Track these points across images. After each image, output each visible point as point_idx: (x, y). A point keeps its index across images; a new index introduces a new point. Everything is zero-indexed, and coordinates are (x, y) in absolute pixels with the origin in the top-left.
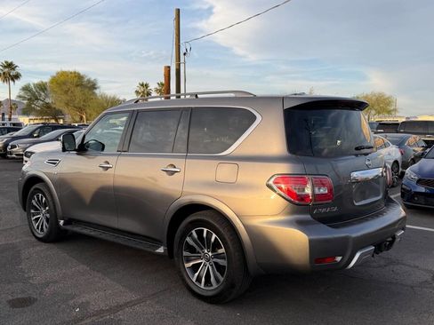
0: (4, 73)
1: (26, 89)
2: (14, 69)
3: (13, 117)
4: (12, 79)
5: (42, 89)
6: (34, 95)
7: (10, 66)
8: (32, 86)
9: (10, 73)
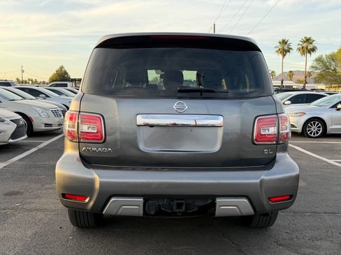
0: (303, 48)
1: (319, 60)
2: (311, 43)
3: (307, 85)
4: (309, 52)
5: (333, 60)
6: (325, 65)
7: (308, 40)
8: (324, 57)
9: (308, 47)
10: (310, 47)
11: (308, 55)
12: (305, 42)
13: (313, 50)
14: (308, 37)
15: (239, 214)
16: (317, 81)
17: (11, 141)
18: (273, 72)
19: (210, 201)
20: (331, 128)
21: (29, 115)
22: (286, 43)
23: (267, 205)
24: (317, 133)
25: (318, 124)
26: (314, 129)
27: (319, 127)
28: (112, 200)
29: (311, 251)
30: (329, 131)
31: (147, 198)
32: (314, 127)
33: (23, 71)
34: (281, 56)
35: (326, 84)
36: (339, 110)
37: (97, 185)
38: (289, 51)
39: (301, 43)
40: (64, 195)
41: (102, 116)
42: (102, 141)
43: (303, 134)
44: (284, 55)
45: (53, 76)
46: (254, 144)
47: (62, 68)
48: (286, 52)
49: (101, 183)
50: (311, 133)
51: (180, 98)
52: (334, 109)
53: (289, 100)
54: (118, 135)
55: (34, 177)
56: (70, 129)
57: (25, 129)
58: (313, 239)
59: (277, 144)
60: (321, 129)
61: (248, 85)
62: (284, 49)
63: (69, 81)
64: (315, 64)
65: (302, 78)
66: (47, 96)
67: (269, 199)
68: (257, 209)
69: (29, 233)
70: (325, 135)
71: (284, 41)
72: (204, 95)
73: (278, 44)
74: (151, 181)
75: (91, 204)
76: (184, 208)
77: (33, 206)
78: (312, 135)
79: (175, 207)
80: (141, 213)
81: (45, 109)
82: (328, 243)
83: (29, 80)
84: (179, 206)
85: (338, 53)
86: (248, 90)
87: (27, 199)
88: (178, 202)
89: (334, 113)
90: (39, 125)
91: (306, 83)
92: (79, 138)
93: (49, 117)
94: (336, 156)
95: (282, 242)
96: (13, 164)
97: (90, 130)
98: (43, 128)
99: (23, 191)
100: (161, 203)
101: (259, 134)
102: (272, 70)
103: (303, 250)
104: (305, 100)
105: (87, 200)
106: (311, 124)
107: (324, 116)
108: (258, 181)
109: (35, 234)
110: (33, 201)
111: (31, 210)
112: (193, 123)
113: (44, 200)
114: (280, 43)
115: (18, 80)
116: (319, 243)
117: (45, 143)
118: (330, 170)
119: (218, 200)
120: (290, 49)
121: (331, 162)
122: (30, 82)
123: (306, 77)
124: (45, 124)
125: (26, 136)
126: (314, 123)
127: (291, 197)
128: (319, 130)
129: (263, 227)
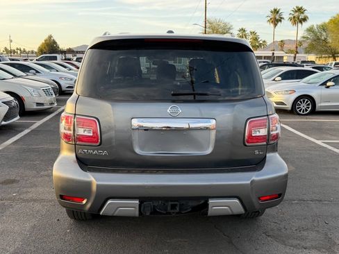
0: (294, 17)
1: (310, 30)
2: (303, 13)
3: (297, 55)
4: (301, 22)
5: (324, 30)
6: (316, 35)
7: (300, 10)
8: (315, 27)
9: (299, 17)
10: (302, 16)
11: (300, 25)
12: (296, 11)
13: (305, 19)
14: (300, 6)
15: (231, 213)
16: (308, 52)
17: (4, 123)
18: (264, 42)
19: (202, 202)
20: (320, 105)
21: (21, 94)
22: (278, 12)
23: (257, 204)
24: (306, 110)
25: (307, 102)
26: (303, 106)
27: (309, 105)
28: (109, 202)
29: (299, 242)
30: (318, 109)
31: (142, 200)
32: (303, 104)
33: (11, 41)
34: (272, 25)
35: (317, 54)
36: (328, 87)
37: (94, 188)
38: (281, 21)
39: (292, 13)
40: (62, 197)
41: (97, 119)
42: (98, 144)
43: (293, 111)
44: (276, 25)
45: (42, 45)
46: (246, 146)
47: (50, 37)
48: (278, 22)
49: (98, 186)
50: (300, 111)
51: (174, 101)
52: (324, 87)
53: (279, 76)
54: (112, 134)
55: (28, 163)
56: (66, 132)
57: (18, 110)
58: (300, 229)
59: (267, 144)
60: (310, 106)
61: (240, 83)
62: (276, 19)
63: (59, 53)
64: (306, 34)
65: (293, 48)
66: (37, 72)
67: (259, 198)
68: (247, 208)
69: (28, 226)
70: (314, 112)
71: (275, 10)
72: (198, 98)
73: (270, 14)
74: (146, 184)
75: (89, 206)
76: (178, 209)
77: (30, 195)
78: (301, 113)
79: (169, 208)
80: (137, 214)
81: (36, 88)
82: (314, 234)
83: (18, 49)
84: (173, 207)
85: (329, 23)
86: (240, 89)
87: (24, 187)
88: (173, 203)
89: (324, 91)
90: (30, 105)
91: (297, 53)
92: (76, 141)
93: (41, 96)
94: (324, 136)
95: (271, 233)
96: (7, 148)
97: (86, 134)
98: (35, 107)
99: (18, 178)
100: (156, 204)
101: (250, 136)
102: (263, 40)
103: (290, 241)
104: (295, 76)
105: (84, 202)
106: (301, 102)
107: (314, 94)
108: (249, 182)
109: (34, 227)
110: (29, 190)
111: (27, 201)
112: (186, 126)
113: (40, 189)
114: (272, 12)
115: (6, 49)
116: (305, 233)
117: (38, 123)
118: (317, 153)
119: (211, 201)
120: (281, 18)
121: (319, 142)
122: (19, 51)
123: (297, 47)
124: (37, 104)
125: (18, 117)
126: (304, 101)
127: (280, 195)
128: (308, 108)
129: (253, 218)
